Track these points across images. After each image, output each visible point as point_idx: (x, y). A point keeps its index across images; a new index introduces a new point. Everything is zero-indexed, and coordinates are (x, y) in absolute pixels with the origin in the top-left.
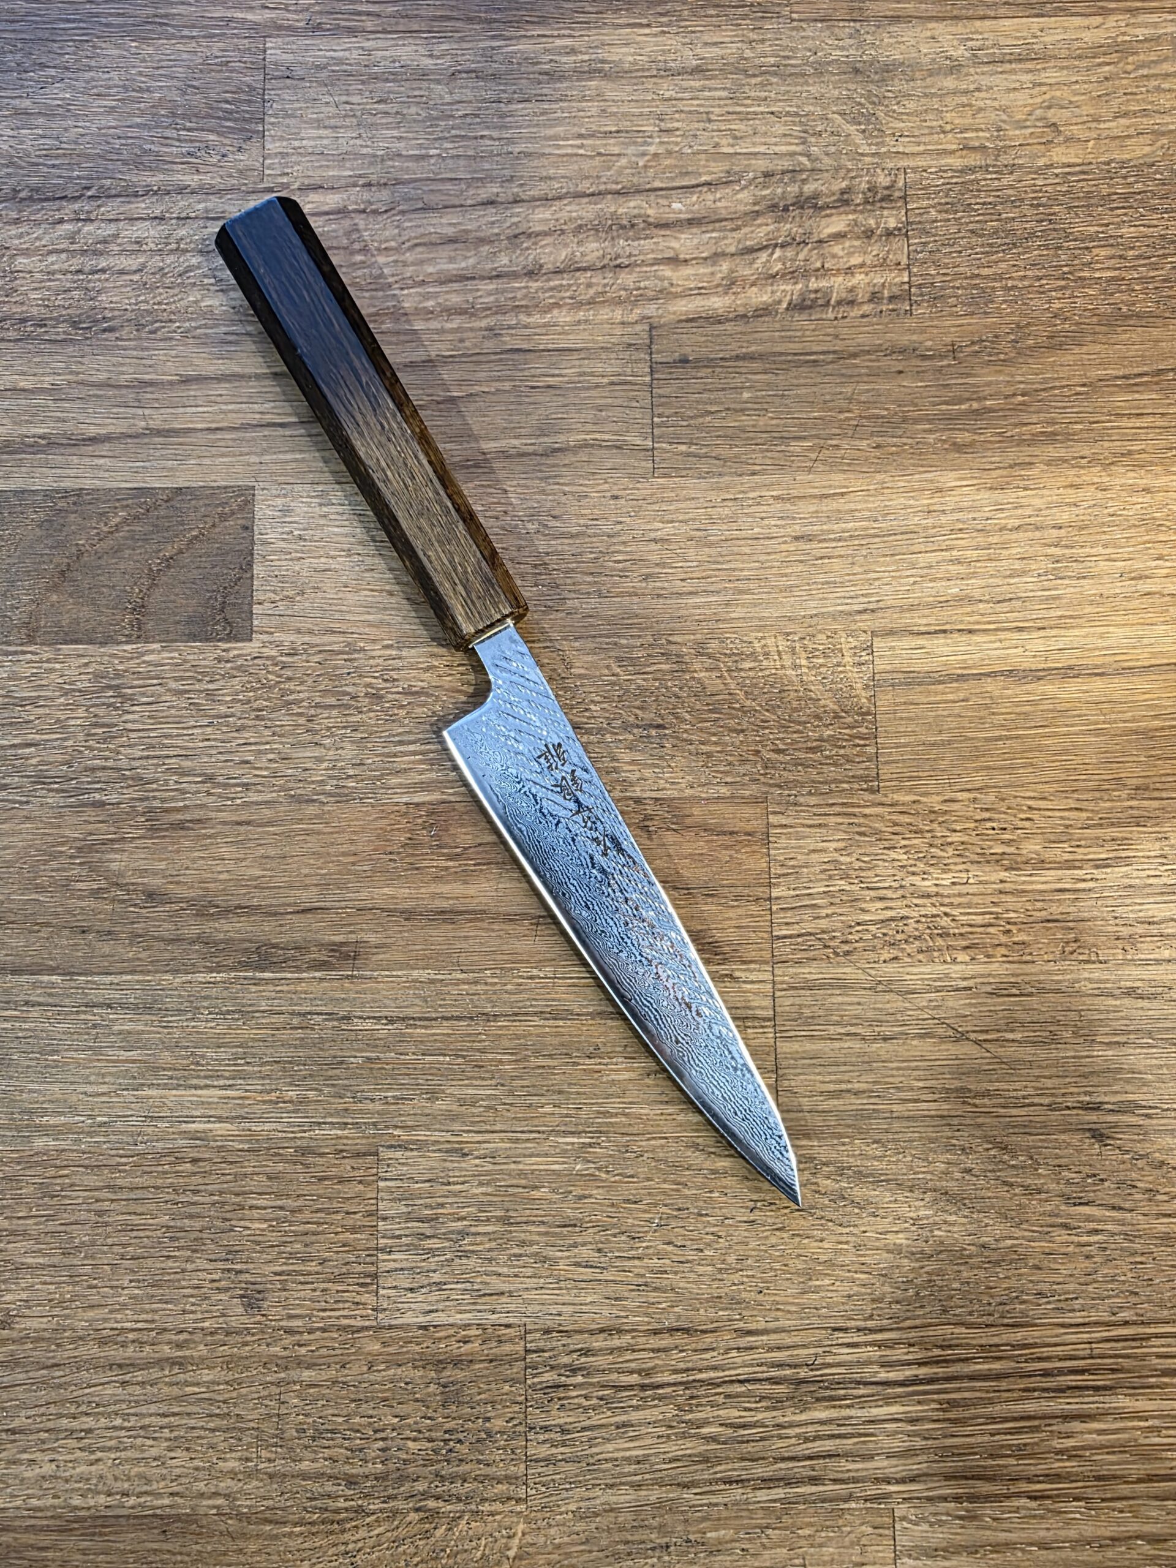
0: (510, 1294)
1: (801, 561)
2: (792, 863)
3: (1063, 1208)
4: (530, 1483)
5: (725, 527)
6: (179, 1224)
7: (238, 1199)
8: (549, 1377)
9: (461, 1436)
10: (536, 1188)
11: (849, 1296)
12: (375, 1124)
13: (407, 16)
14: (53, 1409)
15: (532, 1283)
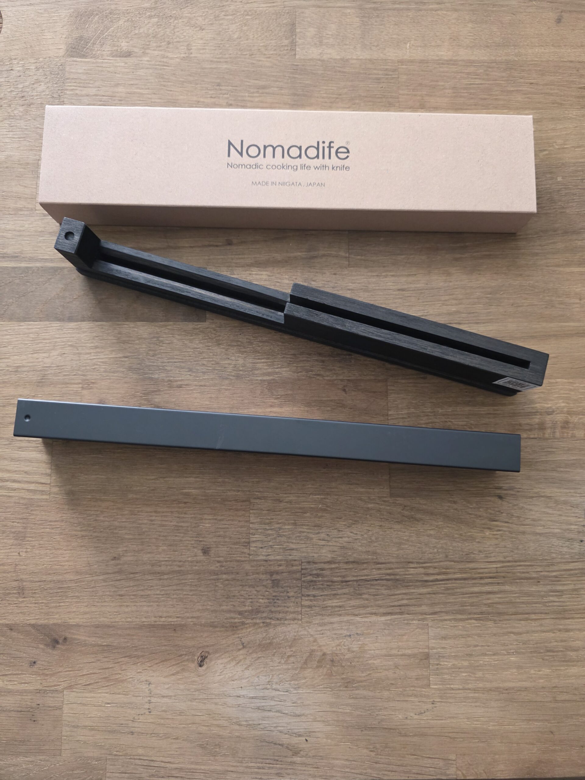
0: (296, 549)
1: (401, 298)
2: (396, 403)
3: (488, 522)
4: (303, 614)
5: (373, 285)
6: (180, 524)
7: (201, 516)
8: (309, 578)
9: (279, 598)
10: (305, 513)
11: (414, 551)
12: (249, 491)
13: (262, 102)
14: (135, 588)
15: (304, 546)
